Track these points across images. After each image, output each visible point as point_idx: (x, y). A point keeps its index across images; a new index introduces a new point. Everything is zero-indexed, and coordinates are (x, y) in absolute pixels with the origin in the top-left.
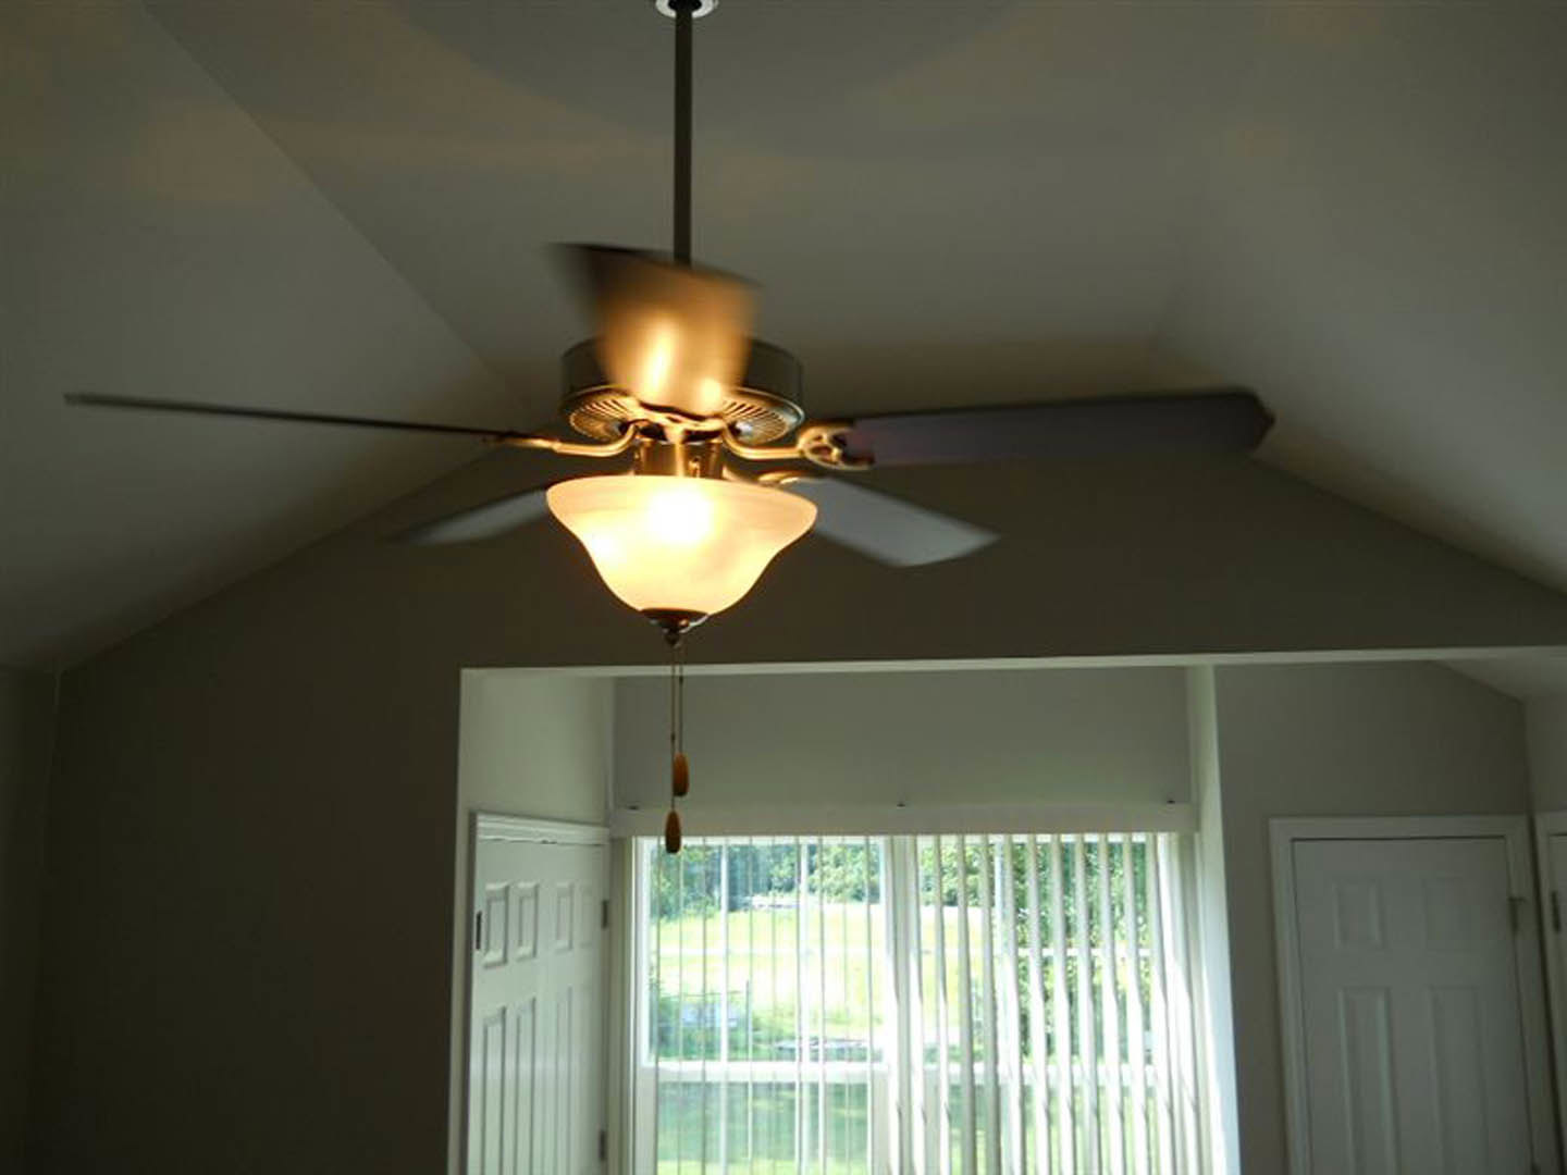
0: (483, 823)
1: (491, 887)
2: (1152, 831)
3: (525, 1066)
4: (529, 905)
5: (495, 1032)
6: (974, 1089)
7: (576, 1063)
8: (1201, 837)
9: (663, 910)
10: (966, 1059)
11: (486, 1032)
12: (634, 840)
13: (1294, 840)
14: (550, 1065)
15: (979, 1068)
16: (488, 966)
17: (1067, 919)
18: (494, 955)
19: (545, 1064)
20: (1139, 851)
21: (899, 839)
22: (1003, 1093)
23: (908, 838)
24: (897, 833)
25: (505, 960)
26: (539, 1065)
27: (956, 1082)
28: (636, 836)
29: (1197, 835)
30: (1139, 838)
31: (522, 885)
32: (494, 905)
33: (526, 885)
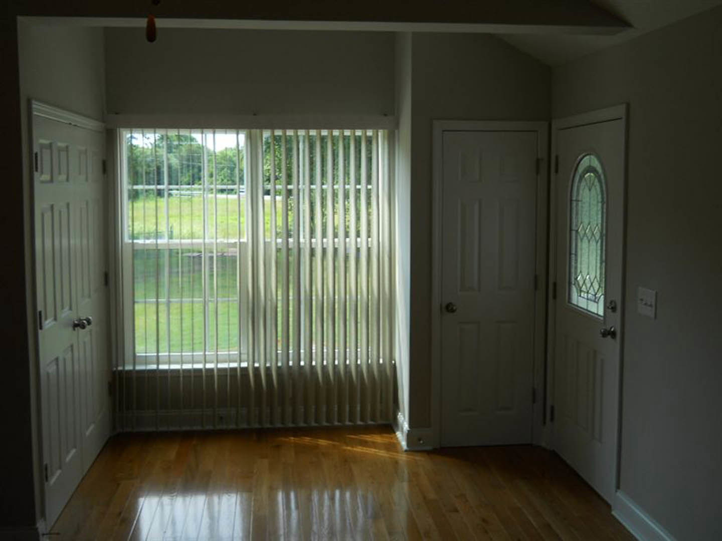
0: (36, 105)
1: (42, 141)
2: (375, 129)
3: (65, 242)
4: (63, 154)
5: (48, 216)
6: (288, 250)
7: (91, 241)
8: (399, 132)
9: (134, 196)
10: (285, 235)
11: (43, 215)
12: (118, 129)
13: (443, 131)
14: (78, 241)
15: (291, 240)
16: (43, 182)
17: (334, 190)
18: (46, 177)
19: (75, 242)
20: (369, 141)
21: (254, 131)
22: (302, 251)
23: (258, 131)
24: (253, 128)
25: (52, 181)
26: (72, 242)
27: (279, 247)
28: (119, 127)
29: (396, 131)
30: (370, 133)
31: (60, 144)
32: (44, 150)
33: (61, 144)
